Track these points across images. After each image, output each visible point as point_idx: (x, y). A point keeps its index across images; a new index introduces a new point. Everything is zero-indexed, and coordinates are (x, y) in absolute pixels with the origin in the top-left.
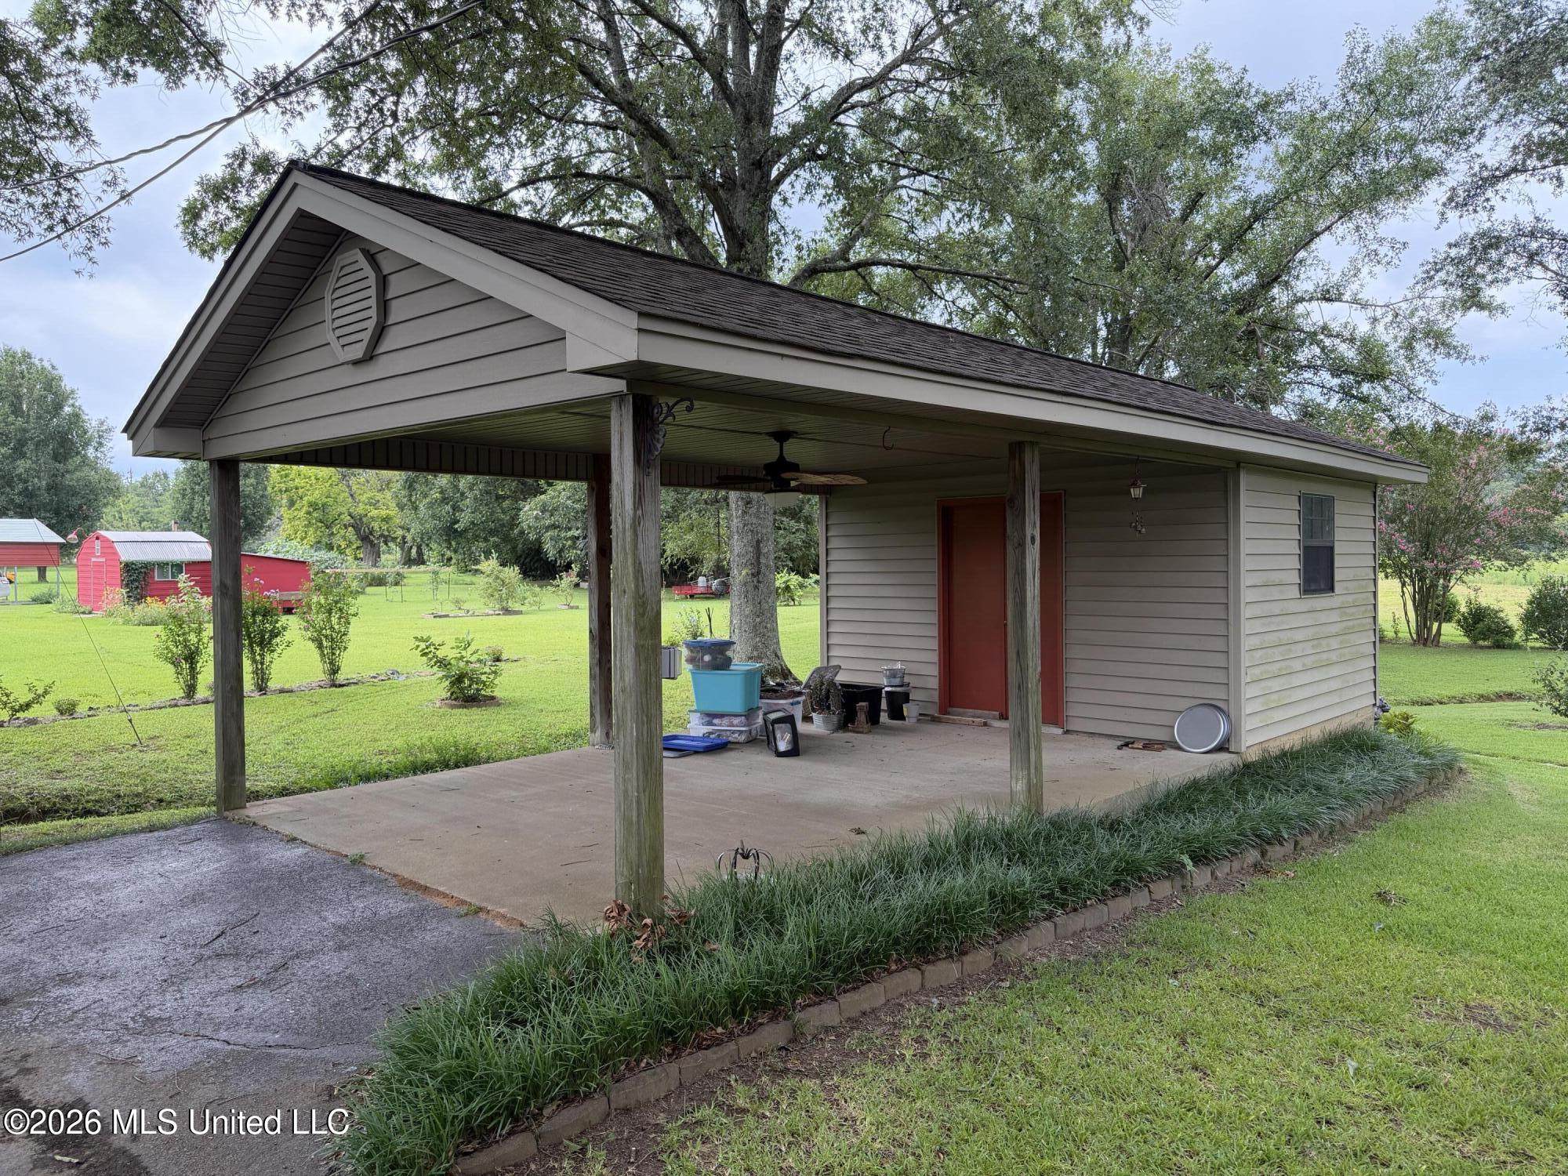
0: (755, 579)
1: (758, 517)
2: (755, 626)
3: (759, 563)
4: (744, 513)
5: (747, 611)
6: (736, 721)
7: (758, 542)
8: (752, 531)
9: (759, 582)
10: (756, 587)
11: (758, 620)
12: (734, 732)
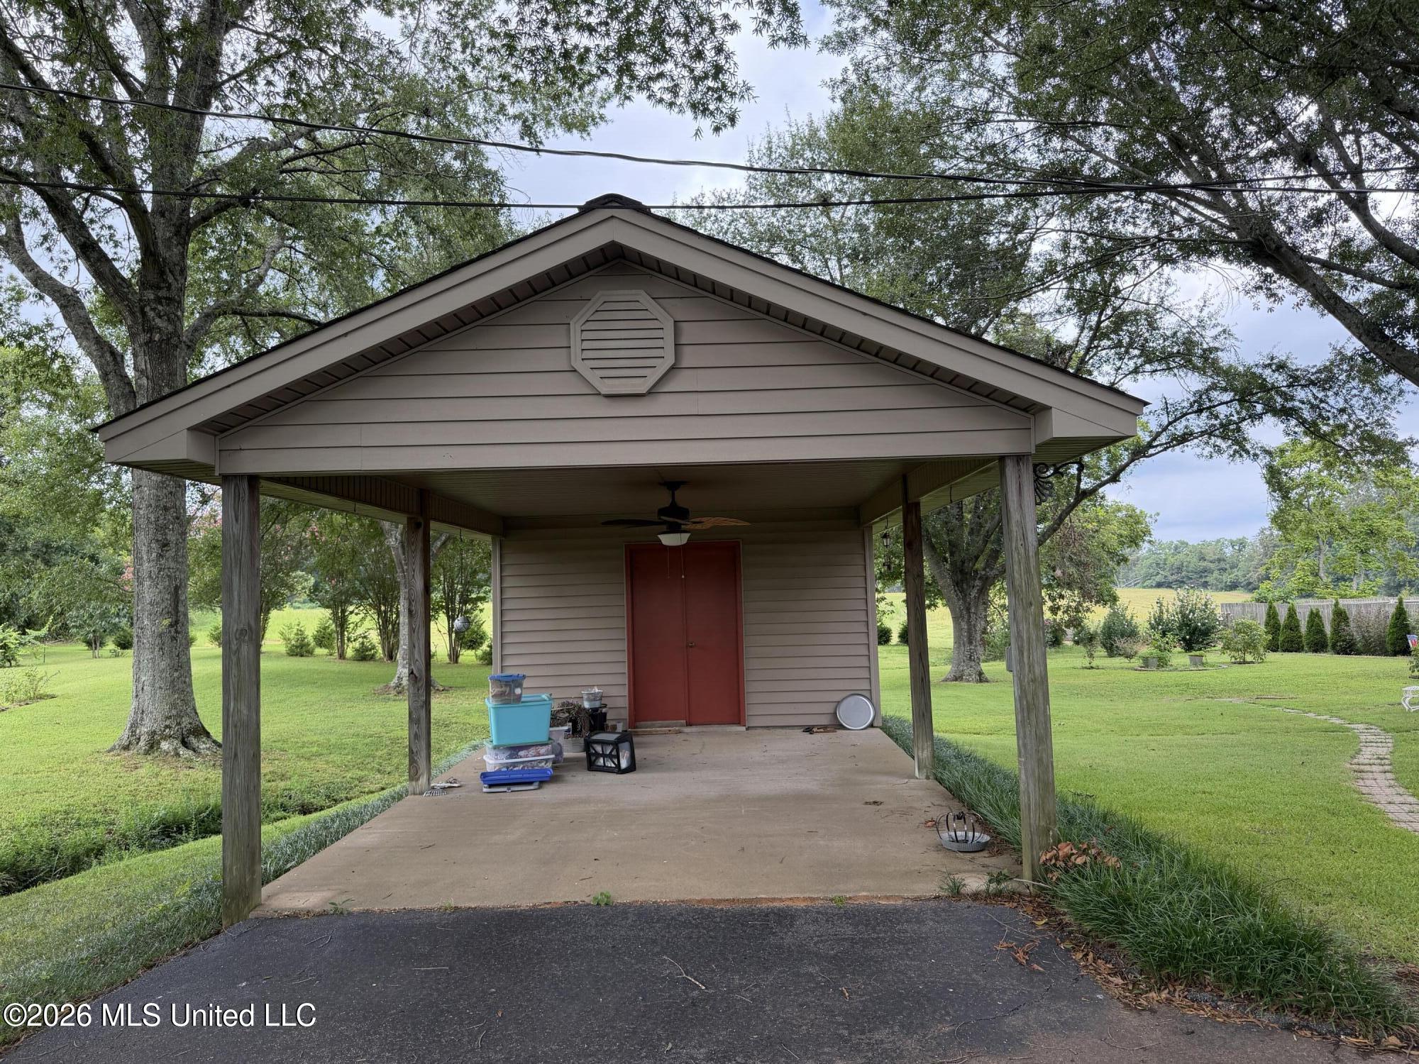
0: (173, 630)
1: (177, 561)
2: (172, 682)
3: (177, 612)
4: (160, 556)
5: (163, 665)
6: (543, 750)
7: (177, 588)
8: (168, 576)
9: (177, 632)
10: (174, 639)
11: (176, 674)
12: (541, 761)
